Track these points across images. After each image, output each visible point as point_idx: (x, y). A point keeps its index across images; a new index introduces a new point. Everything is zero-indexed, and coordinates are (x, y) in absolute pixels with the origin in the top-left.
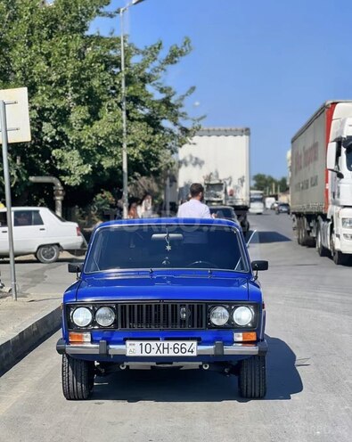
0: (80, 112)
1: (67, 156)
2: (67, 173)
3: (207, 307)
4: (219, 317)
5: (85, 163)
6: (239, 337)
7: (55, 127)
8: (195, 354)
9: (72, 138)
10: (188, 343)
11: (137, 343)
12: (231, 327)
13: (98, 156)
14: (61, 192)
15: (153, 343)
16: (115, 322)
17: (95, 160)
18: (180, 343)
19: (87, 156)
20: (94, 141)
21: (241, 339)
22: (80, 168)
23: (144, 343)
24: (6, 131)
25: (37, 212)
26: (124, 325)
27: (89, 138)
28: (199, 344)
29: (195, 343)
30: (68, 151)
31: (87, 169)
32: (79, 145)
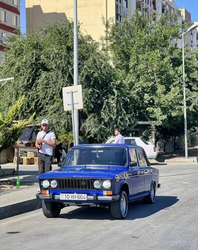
0: (161, 89)
1: (155, 110)
2: (155, 119)
3: (91, 181)
4: (97, 184)
5: (163, 114)
6: (105, 193)
7: (150, 96)
8: (86, 199)
9: (156, 101)
10: (83, 195)
11: (64, 194)
12: (103, 189)
13: (170, 111)
14: (154, 129)
15: (70, 195)
16: (57, 186)
17: (168, 113)
18: (80, 195)
19: (165, 110)
20: (166, 103)
21: (106, 194)
22: (161, 116)
23: (67, 194)
24: (73, 104)
25: (134, 140)
26: (60, 188)
27: (164, 101)
28: (87, 195)
29: (86, 195)
30: (157, 108)
31: (165, 117)
32: (159, 105)
